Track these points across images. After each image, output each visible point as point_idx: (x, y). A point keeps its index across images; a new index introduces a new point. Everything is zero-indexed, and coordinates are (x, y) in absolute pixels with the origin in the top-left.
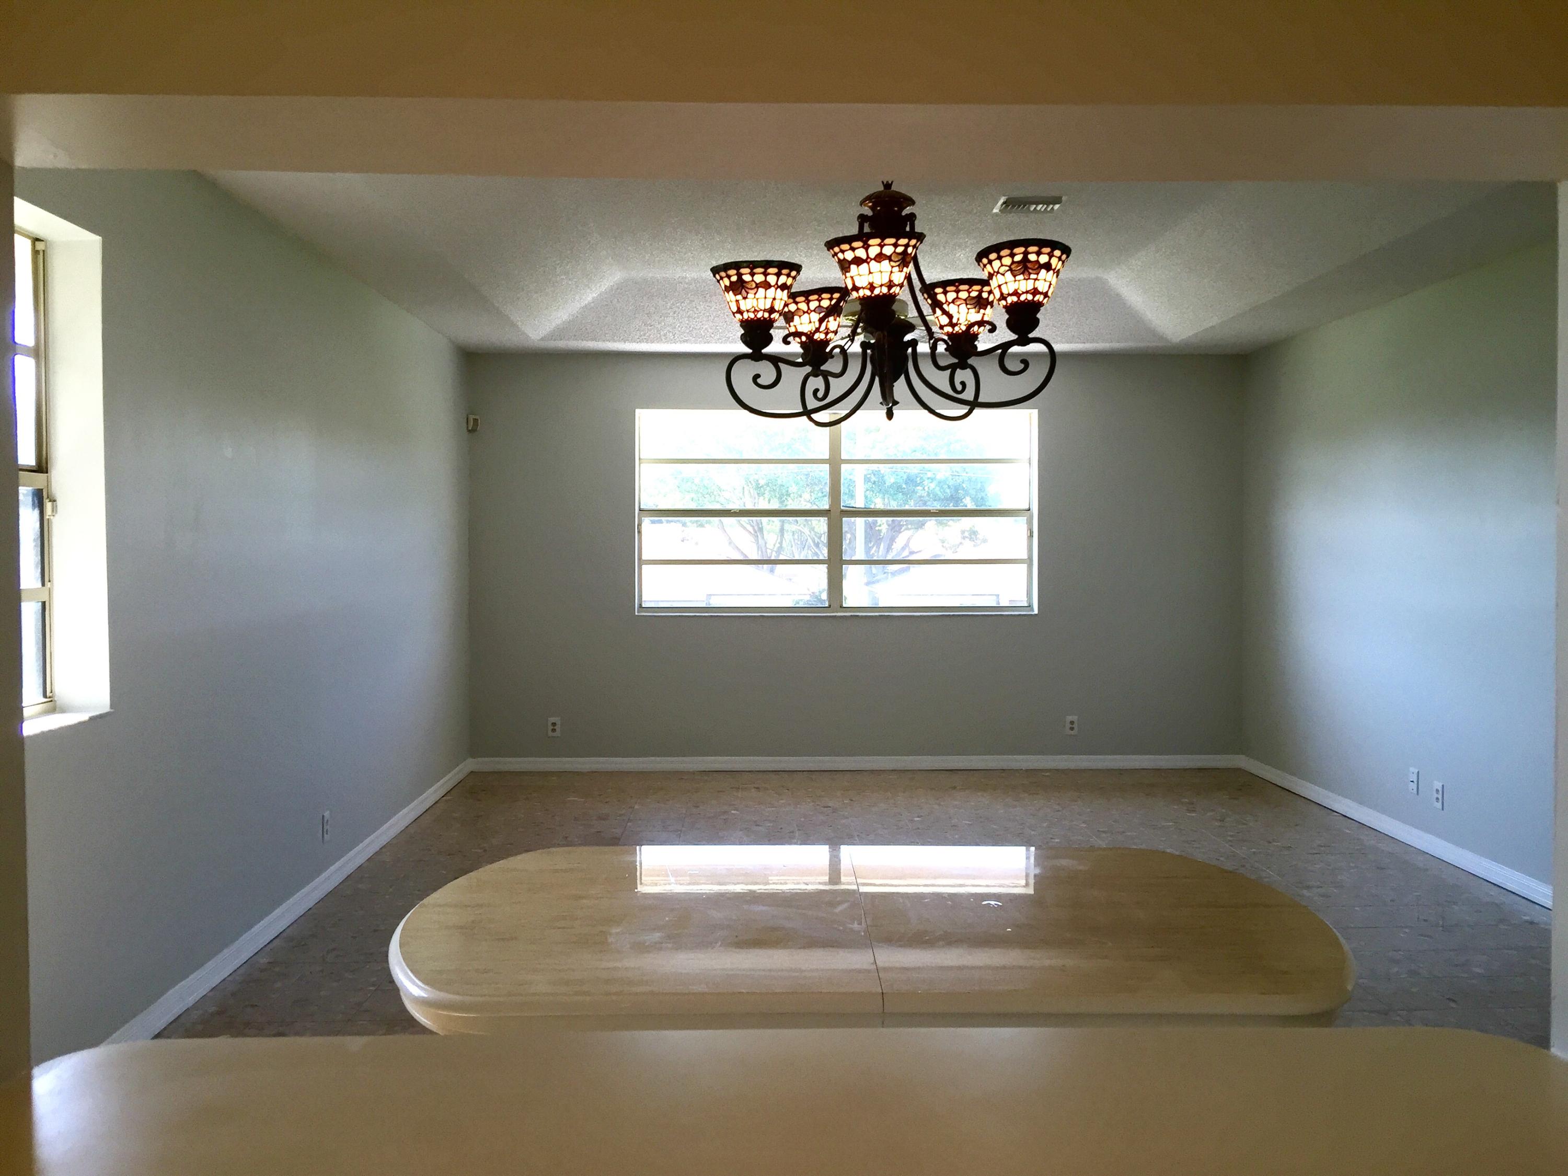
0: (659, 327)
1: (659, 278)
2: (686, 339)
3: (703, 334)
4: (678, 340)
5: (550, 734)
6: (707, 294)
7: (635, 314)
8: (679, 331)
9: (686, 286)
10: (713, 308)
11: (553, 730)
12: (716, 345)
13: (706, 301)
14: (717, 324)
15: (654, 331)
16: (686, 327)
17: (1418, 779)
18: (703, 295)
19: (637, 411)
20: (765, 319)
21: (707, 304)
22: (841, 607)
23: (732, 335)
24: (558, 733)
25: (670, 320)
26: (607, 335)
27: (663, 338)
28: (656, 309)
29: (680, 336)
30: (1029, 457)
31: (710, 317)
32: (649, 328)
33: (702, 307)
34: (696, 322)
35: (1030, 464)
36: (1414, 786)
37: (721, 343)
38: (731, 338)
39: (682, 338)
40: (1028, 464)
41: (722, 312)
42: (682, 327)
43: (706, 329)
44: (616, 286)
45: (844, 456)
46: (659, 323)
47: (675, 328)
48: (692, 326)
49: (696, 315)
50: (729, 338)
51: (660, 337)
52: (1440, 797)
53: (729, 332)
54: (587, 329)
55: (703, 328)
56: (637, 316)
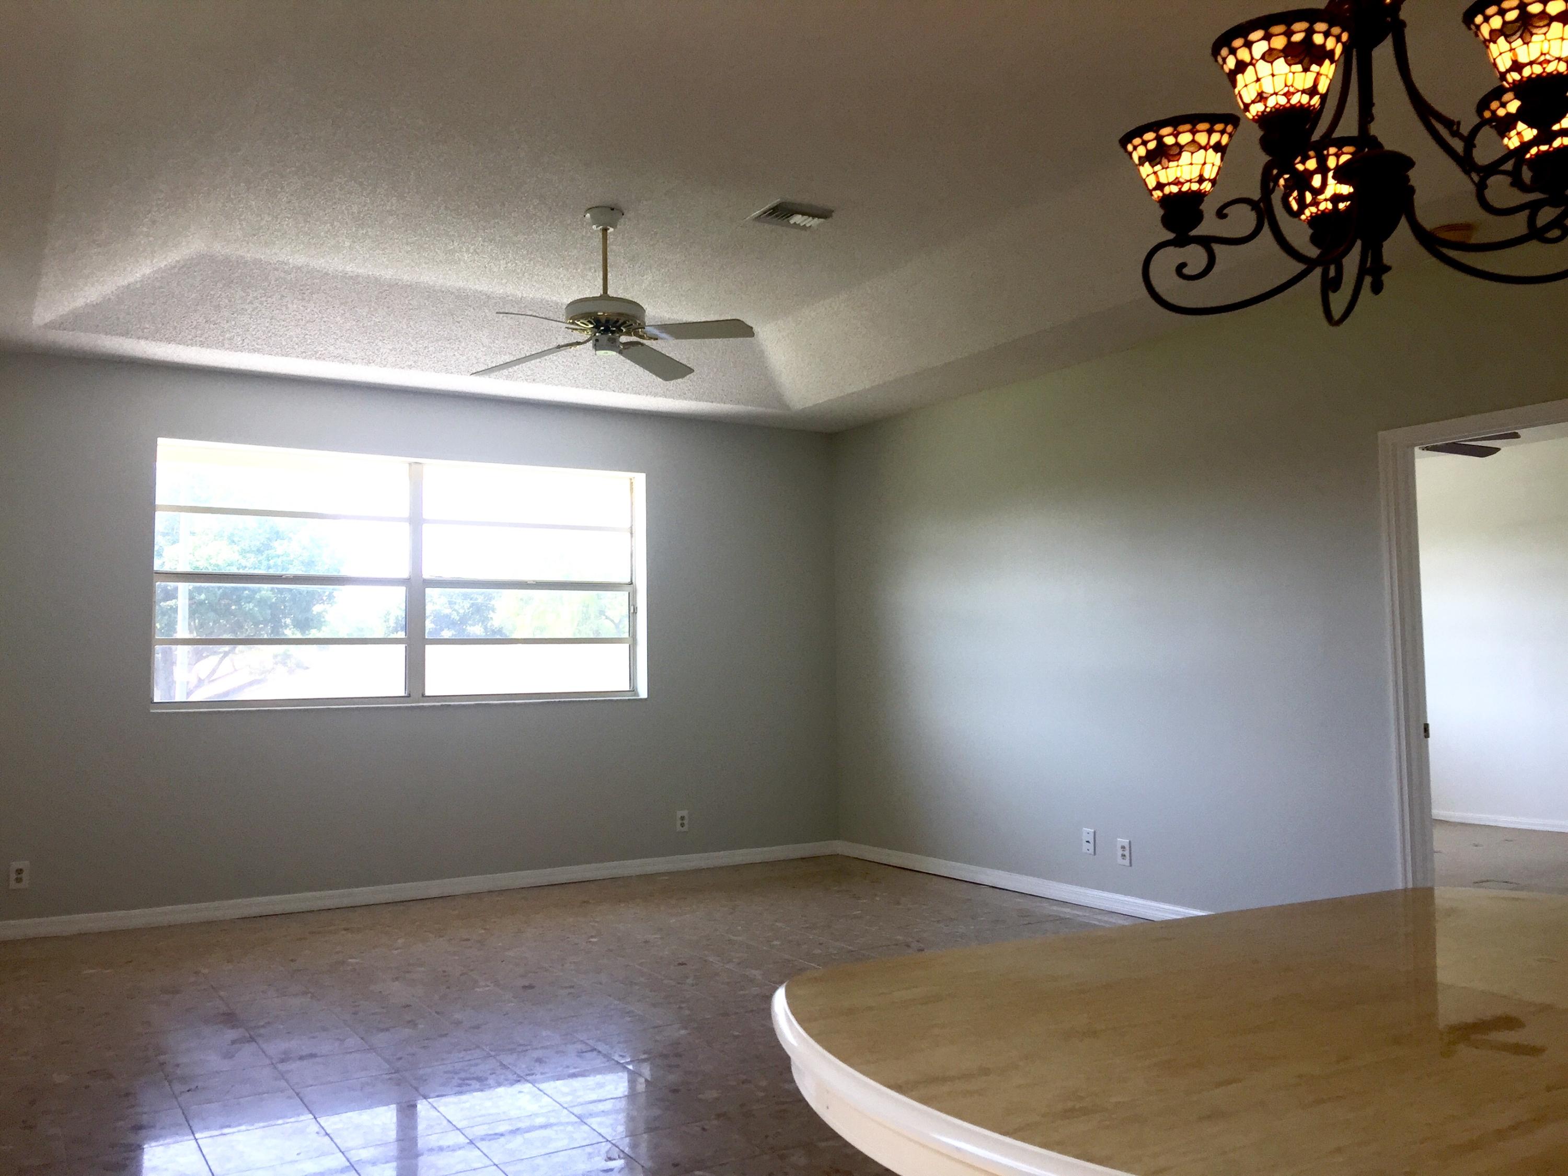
0: (226, 326)
1: (249, 259)
2: (258, 346)
3: (284, 343)
4: (246, 347)
5: (13, 885)
6: (308, 289)
7: (197, 305)
8: (252, 335)
9: (282, 275)
10: (309, 310)
11: (17, 879)
12: (298, 359)
13: (303, 299)
14: (307, 332)
15: (217, 332)
16: (264, 332)
17: (1095, 838)
18: (302, 290)
19: (160, 441)
20: (1302, 105)
21: (303, 304)
22: (423, 696)
23: (322, 349)
24: (25, 884)
25: (245, 319)
26: (145, 330)
27: (226, 342)
28: (230, 301)
29: (251, 342)
30: (630, 526)
31: (300, 321)
32: (212, 326)
33: (295, 306)
34: (280, 326)
35: (632, 533)
36: (1091, 846)
37: (305, 358)
38: (320, 353)
39: (253, 346)
40: (630, 534)
41: (320, 315)
42: (258, 331)
43: (291, 337)
44: (182, 262)
45: (426, 515)
46: (227, 322)
47: (248, 331)
48: (273, 331)
49: (283, 317)
50: (316, 352)
51: (223, 340)
52: (1127, 853)
53: (319, 345)
54: (118, 319)
55: (286, 335)
56: (199, 308)
